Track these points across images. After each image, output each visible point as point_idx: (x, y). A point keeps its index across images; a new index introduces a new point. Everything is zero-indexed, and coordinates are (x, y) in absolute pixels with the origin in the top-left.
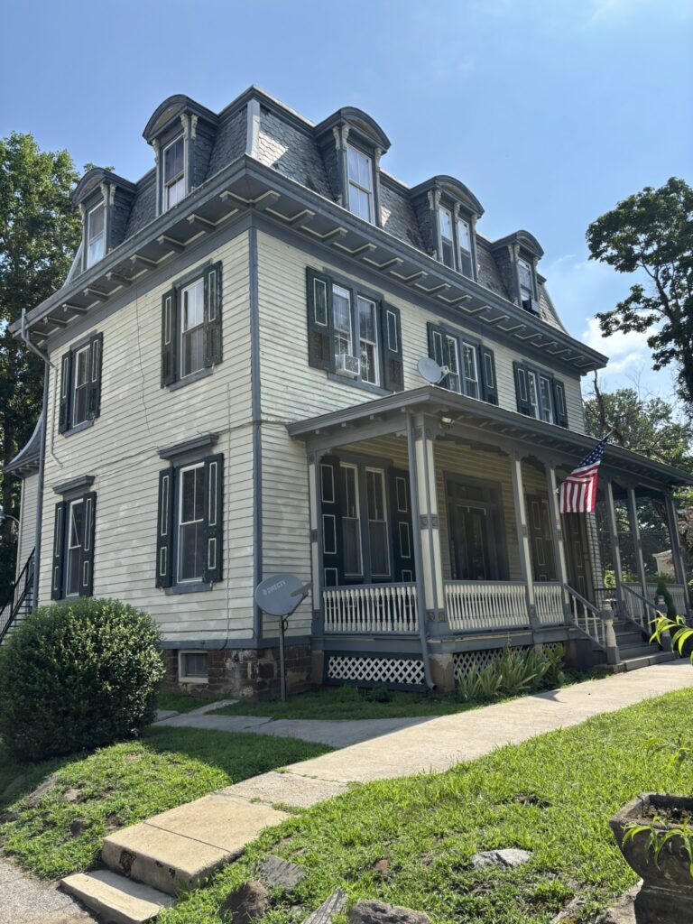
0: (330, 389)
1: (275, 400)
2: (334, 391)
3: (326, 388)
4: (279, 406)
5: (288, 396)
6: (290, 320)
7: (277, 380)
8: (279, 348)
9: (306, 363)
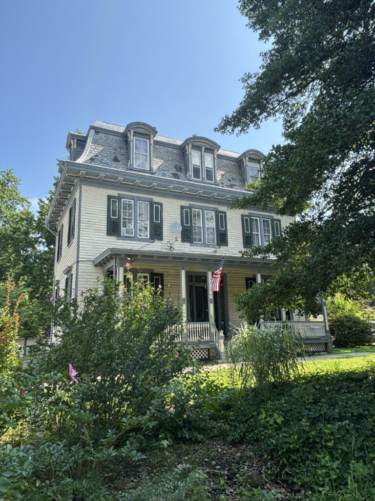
0: (118, 243)
1: (87, 252)
2: (121, 244)
3: (116, 243)
4: (89, 254)
5: (95, 249)
6: (97, 218)
7: (89, 244)
8: (91, 230)
9: (106, 234)
